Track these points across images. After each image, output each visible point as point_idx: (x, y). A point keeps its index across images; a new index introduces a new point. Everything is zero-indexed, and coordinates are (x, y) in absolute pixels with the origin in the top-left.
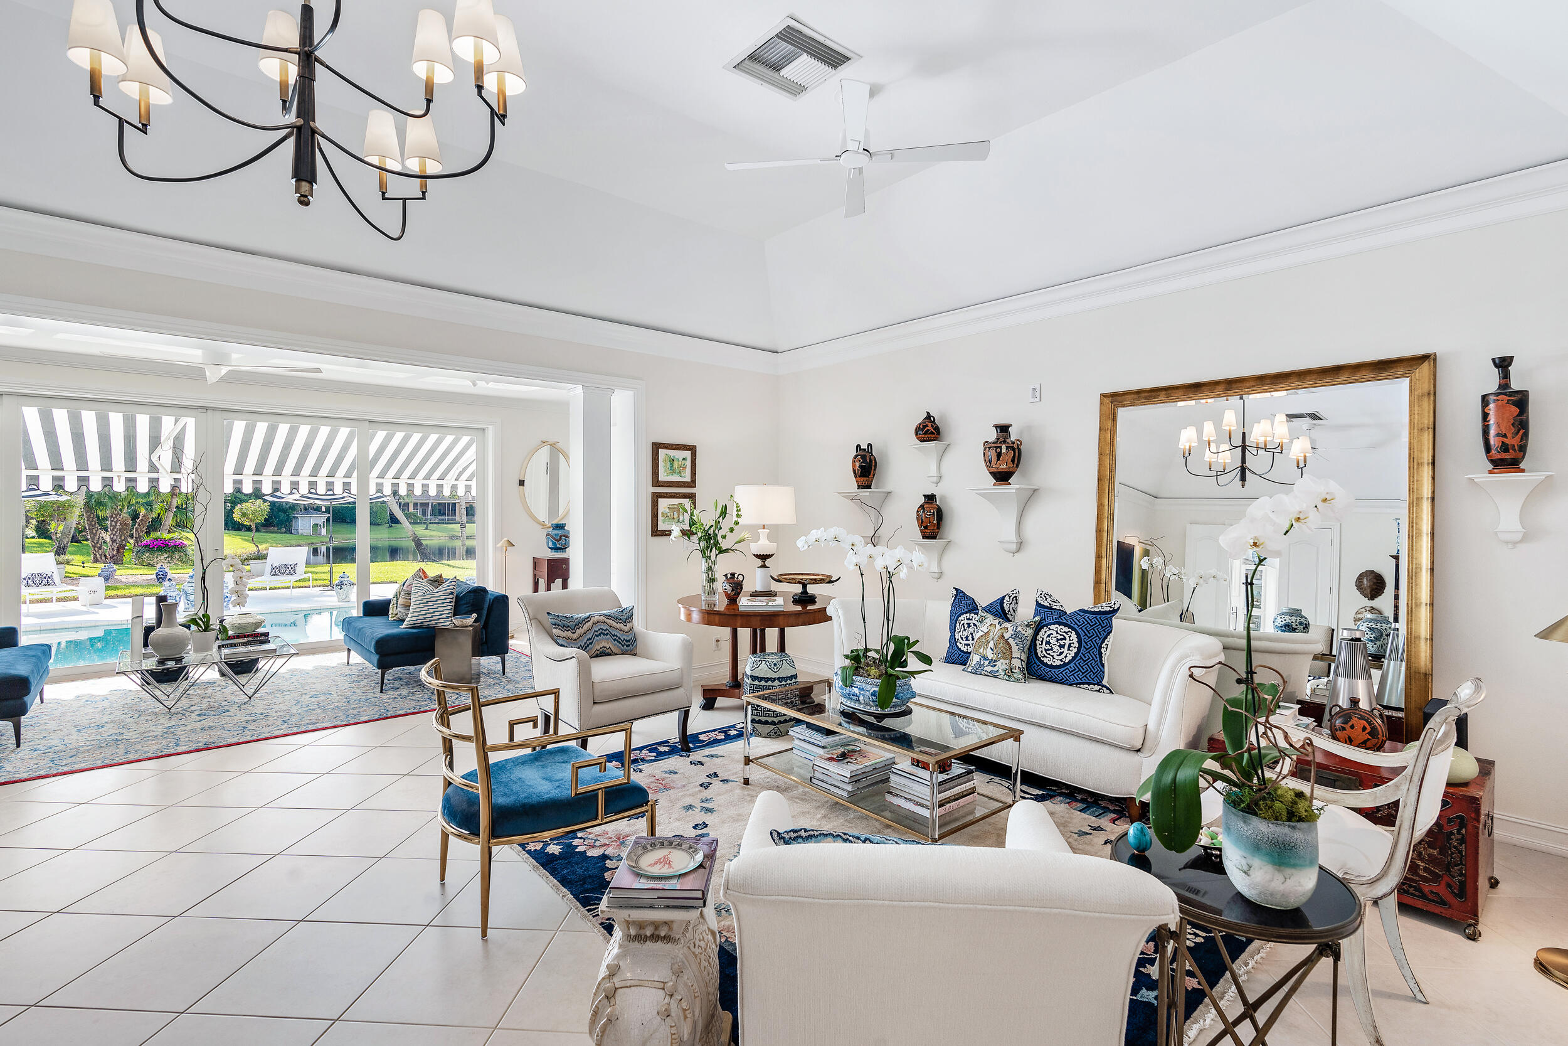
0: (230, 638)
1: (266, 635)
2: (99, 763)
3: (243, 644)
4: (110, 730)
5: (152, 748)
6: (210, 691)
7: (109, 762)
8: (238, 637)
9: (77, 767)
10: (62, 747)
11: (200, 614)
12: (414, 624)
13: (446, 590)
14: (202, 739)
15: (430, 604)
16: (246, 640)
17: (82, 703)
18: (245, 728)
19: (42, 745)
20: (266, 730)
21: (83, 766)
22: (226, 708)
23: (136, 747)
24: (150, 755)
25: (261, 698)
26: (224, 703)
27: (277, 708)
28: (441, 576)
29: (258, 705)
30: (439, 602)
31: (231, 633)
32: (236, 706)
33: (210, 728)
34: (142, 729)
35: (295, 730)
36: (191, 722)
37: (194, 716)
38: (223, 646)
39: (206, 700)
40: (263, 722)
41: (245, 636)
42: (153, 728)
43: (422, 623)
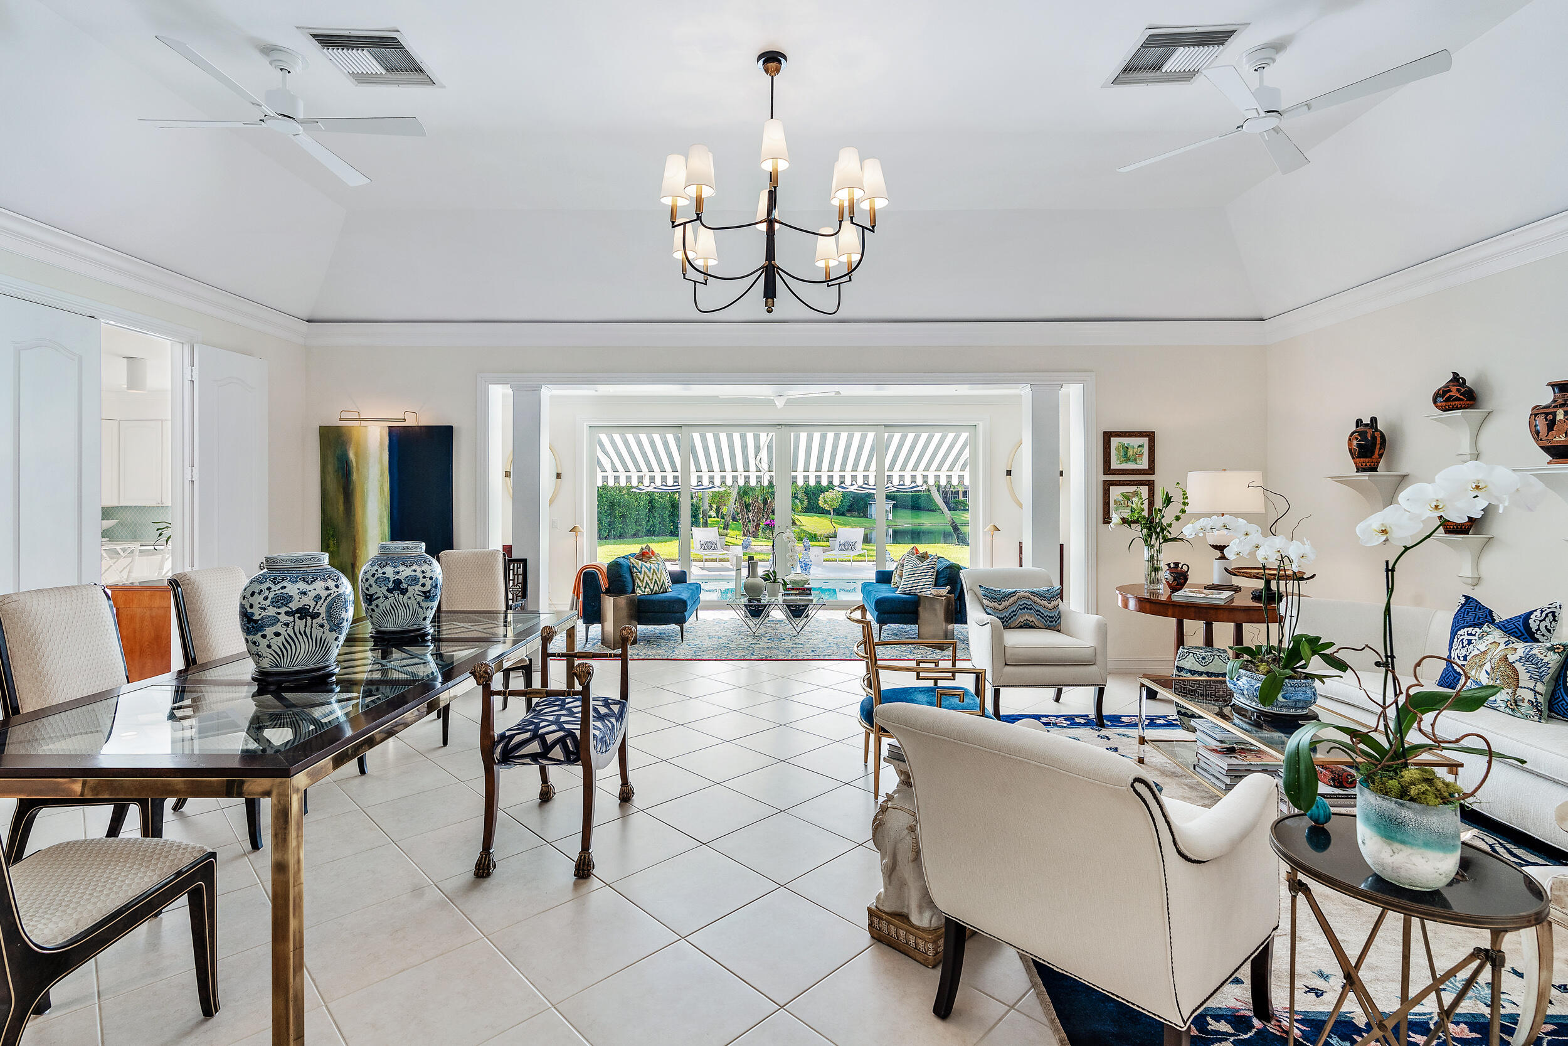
0: (788, 589)
1: (810, 589)
2: (714, 658)
3: (796, 594)
4: (724, 640)
5: (740, 654)
6: (778, 626)
7: (719, 658)
8: (793, 589)
9: (704, 658)
10: (700, 646)
11: (772, 569)
12: (905, 591)
13: (928, 565)
14: (766, 653)
15: (916, 575)
16: (798, 592)
17: (715, 623)
18: (790, 651)
19: (693, 643)
20: (801, 654)
21: (707, 657)
22: (783, 637)
23: (733, 652)
24: (738, 658)
25: (805, 634)
26: (784, 634)
27: (811, 642)
28: (927, 553)
29: (801, 639)
30: (923, 574)
31: (788, 586)
32: (789, 637)
33: (772, 648)
34: (738, 643)
35: (817, 657)
36: (763, 643)
37: (766, 639)
38: (785, 594)
39: (775, 631)
40: (801, 650)
41: (797, 589)
42: (743, 643)
43: (910, 590)
